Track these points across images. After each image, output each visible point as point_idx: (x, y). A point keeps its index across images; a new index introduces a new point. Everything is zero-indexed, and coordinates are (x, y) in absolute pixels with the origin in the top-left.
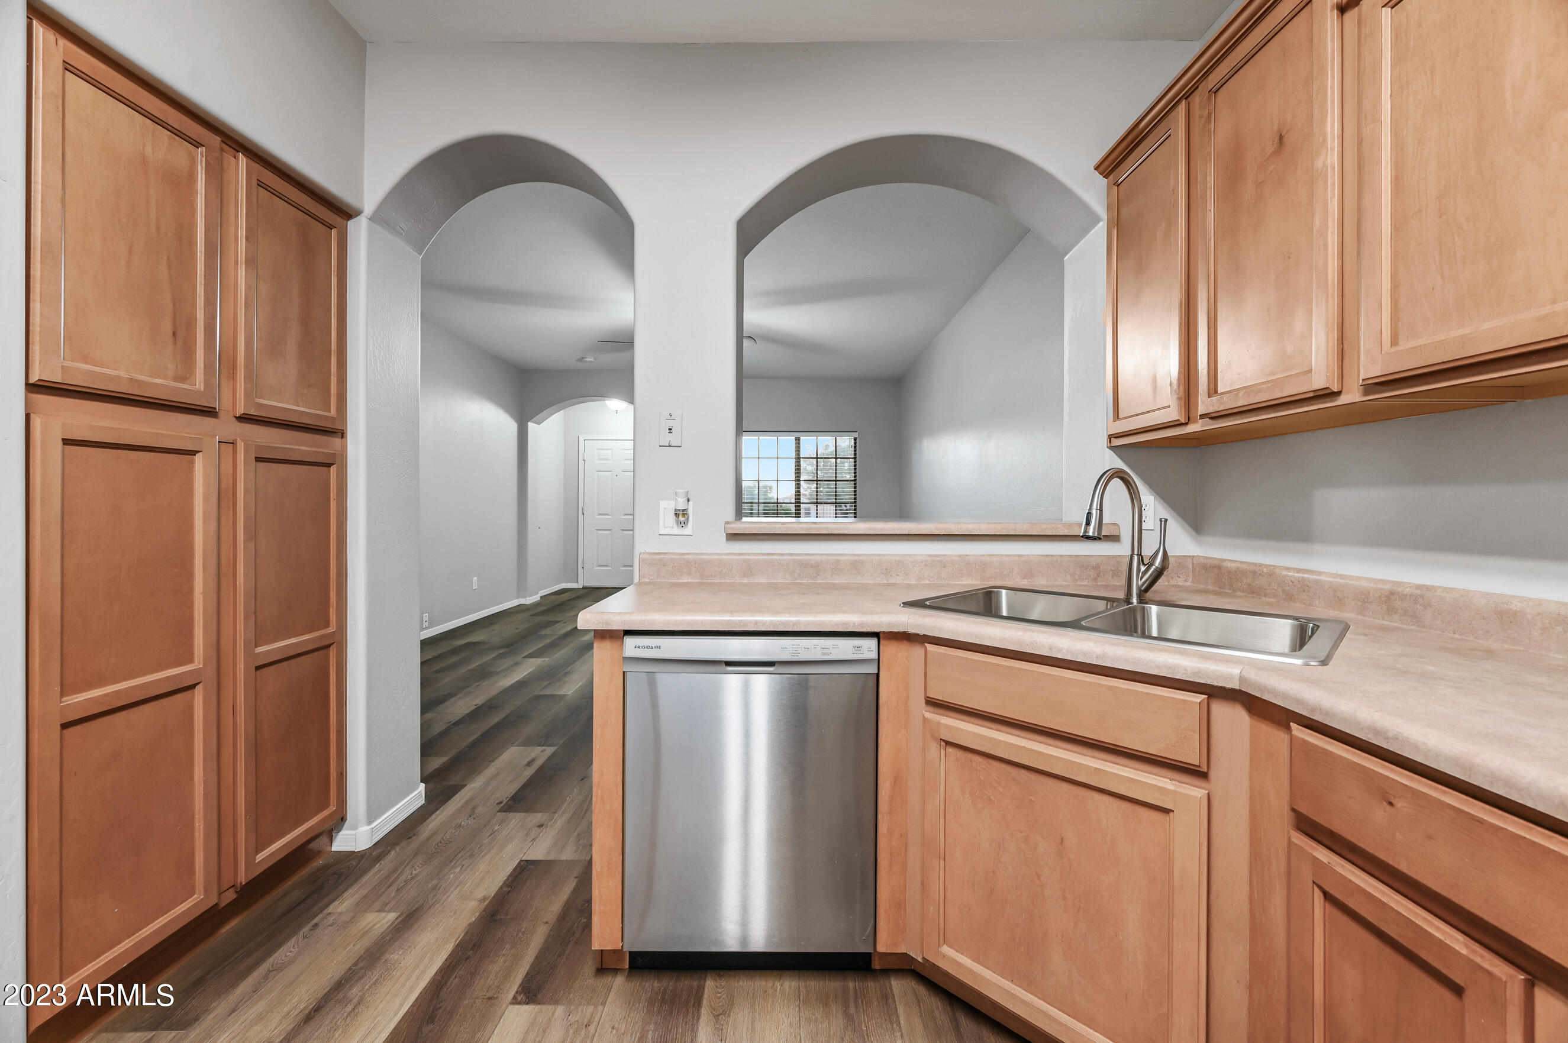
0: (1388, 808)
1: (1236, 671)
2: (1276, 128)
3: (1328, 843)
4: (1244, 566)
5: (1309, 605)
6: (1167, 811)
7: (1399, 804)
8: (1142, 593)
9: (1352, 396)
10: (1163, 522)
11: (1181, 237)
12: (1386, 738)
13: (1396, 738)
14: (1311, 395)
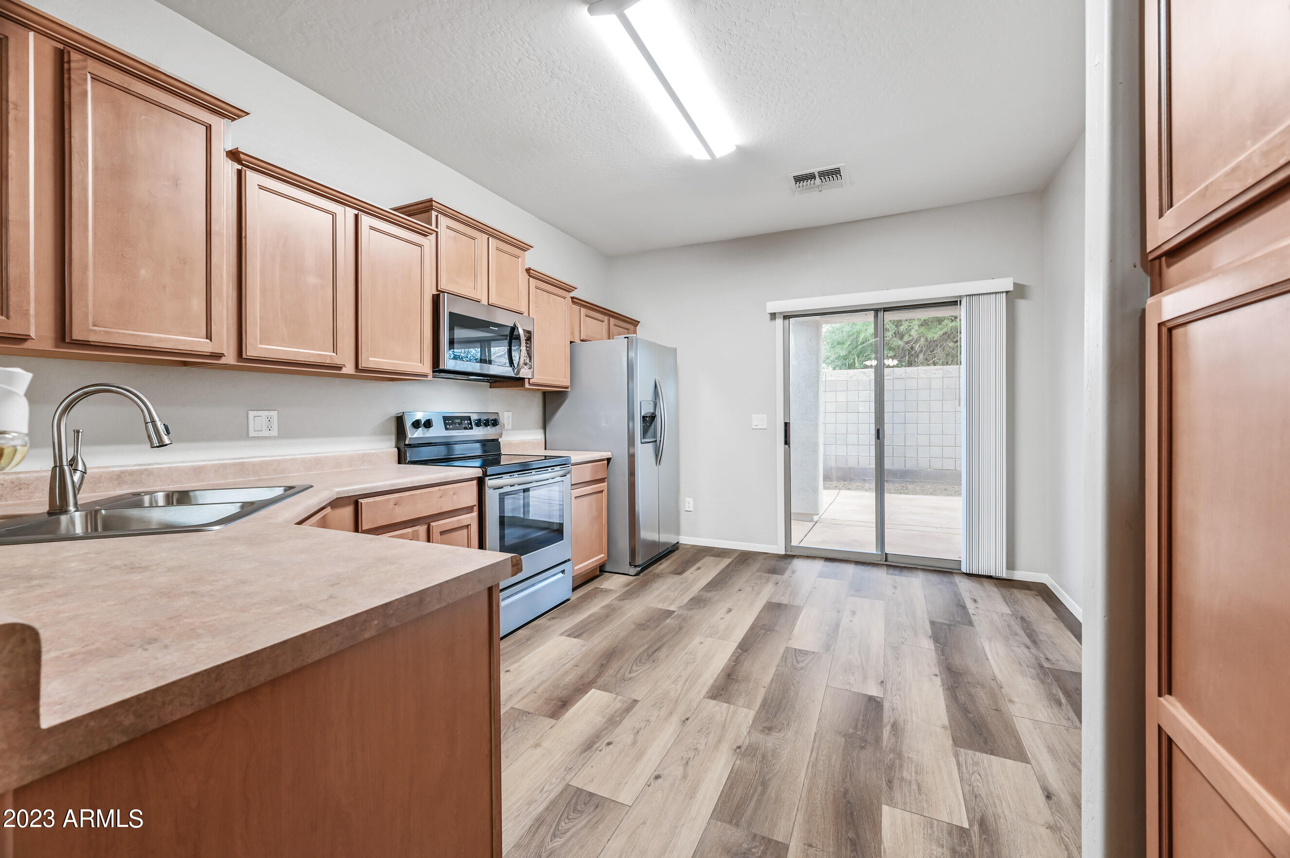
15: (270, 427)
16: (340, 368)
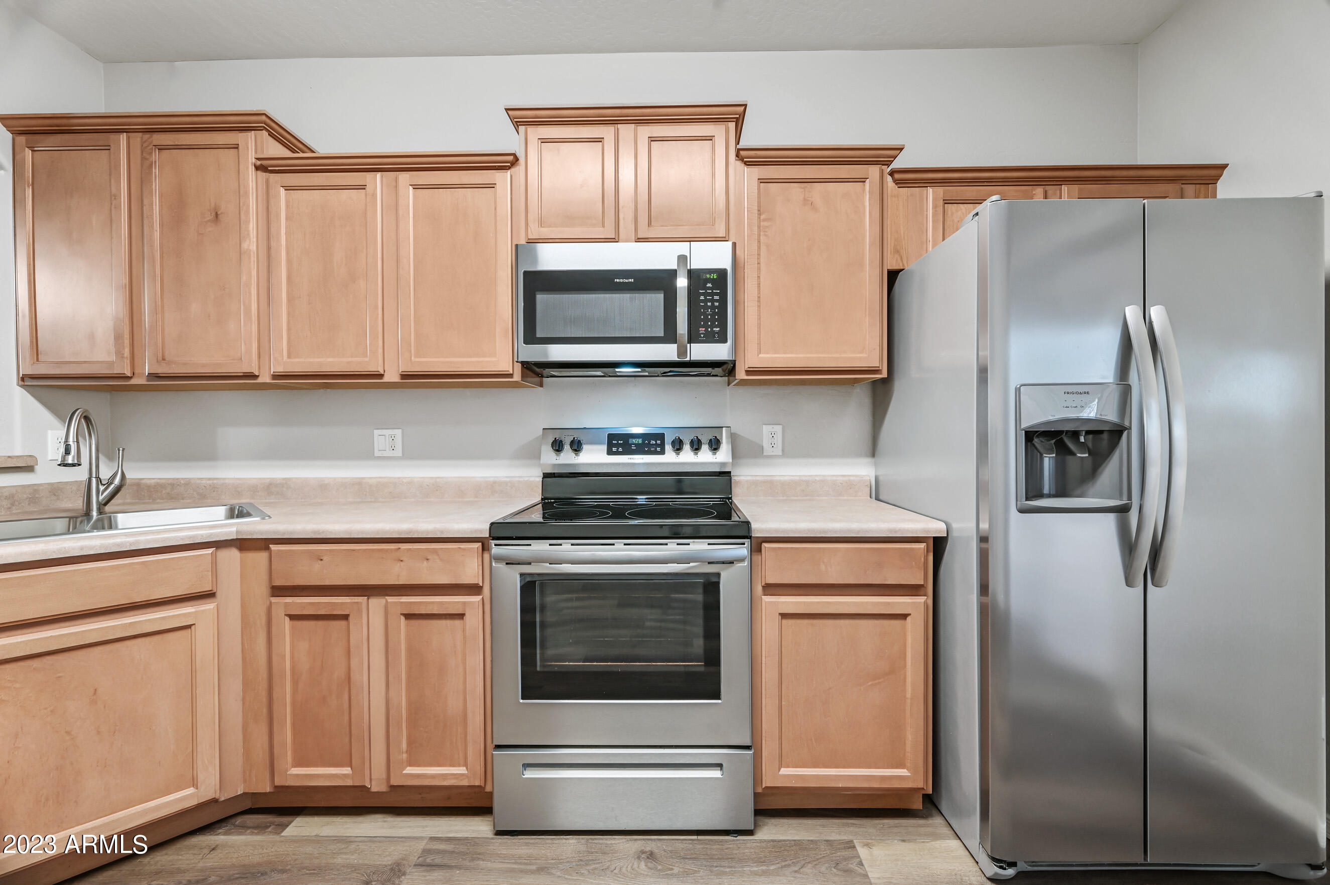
0: (320, 562)
1: (234, 529)
2: (213, 205)
3: (290, 595)
4: (163, 481)
5: (218, 500)
6: (189, 627)
7: (325, 558)
8: (102, 506)
9: (265, 378)
10: (121, 451)
11: (125, 234)
12: (319, 534)
13: (323, 532)
14: (242, 374)
15: (393, 446)
16: (381, 376)
